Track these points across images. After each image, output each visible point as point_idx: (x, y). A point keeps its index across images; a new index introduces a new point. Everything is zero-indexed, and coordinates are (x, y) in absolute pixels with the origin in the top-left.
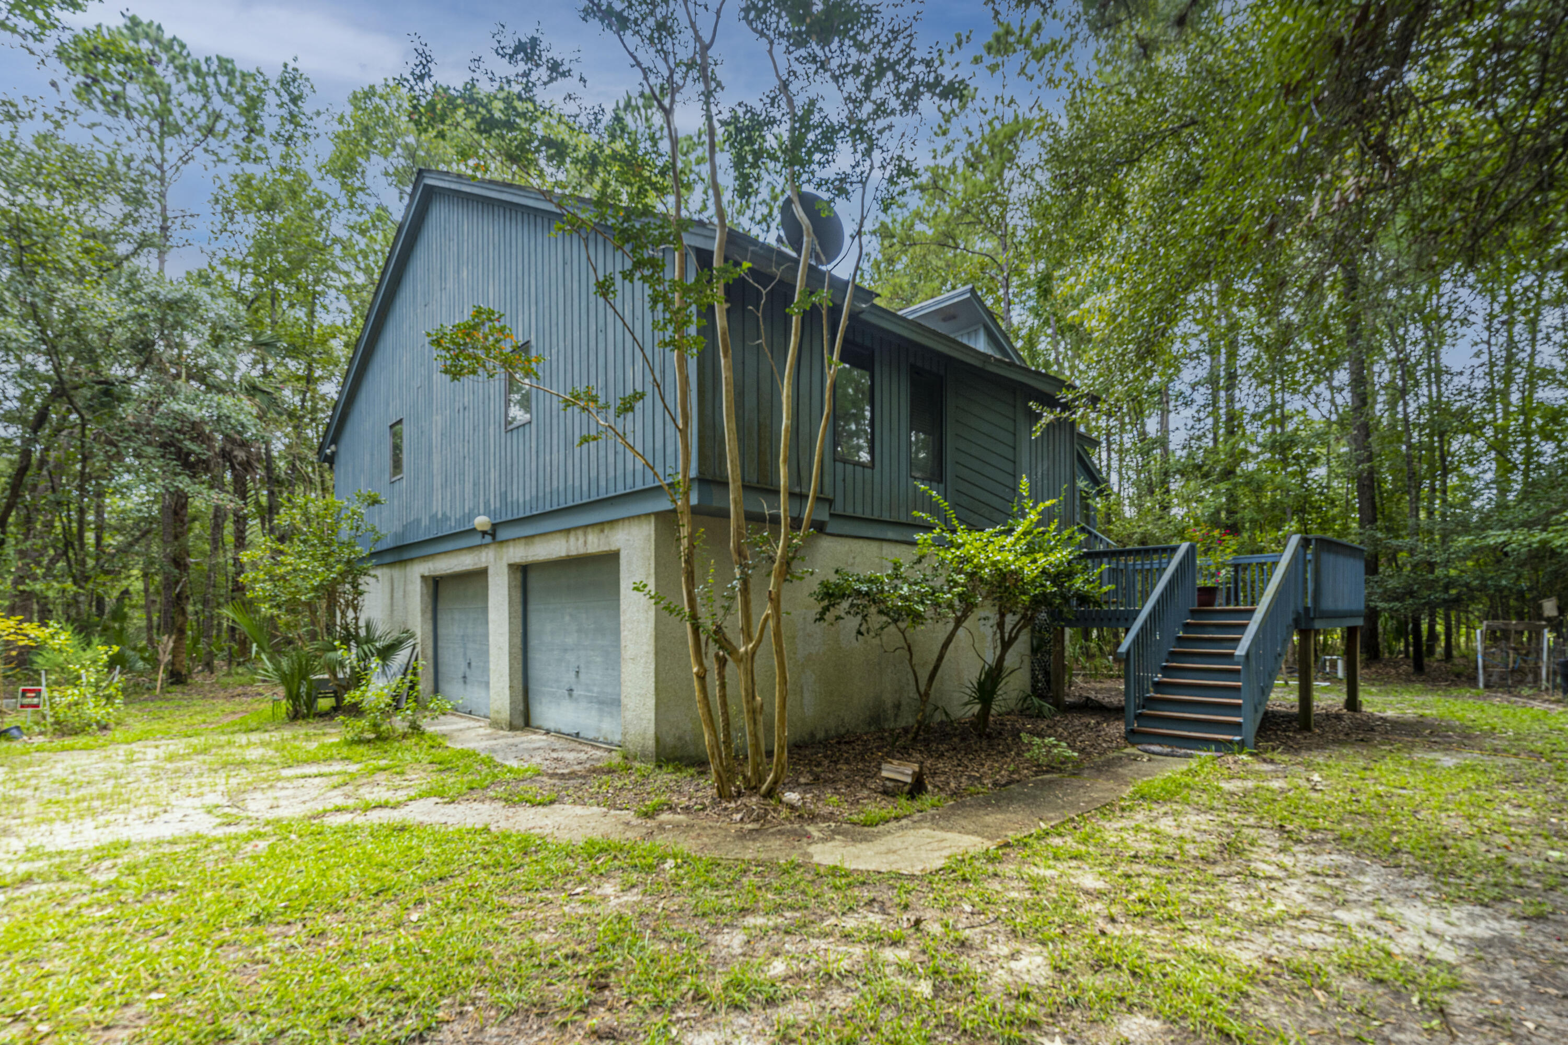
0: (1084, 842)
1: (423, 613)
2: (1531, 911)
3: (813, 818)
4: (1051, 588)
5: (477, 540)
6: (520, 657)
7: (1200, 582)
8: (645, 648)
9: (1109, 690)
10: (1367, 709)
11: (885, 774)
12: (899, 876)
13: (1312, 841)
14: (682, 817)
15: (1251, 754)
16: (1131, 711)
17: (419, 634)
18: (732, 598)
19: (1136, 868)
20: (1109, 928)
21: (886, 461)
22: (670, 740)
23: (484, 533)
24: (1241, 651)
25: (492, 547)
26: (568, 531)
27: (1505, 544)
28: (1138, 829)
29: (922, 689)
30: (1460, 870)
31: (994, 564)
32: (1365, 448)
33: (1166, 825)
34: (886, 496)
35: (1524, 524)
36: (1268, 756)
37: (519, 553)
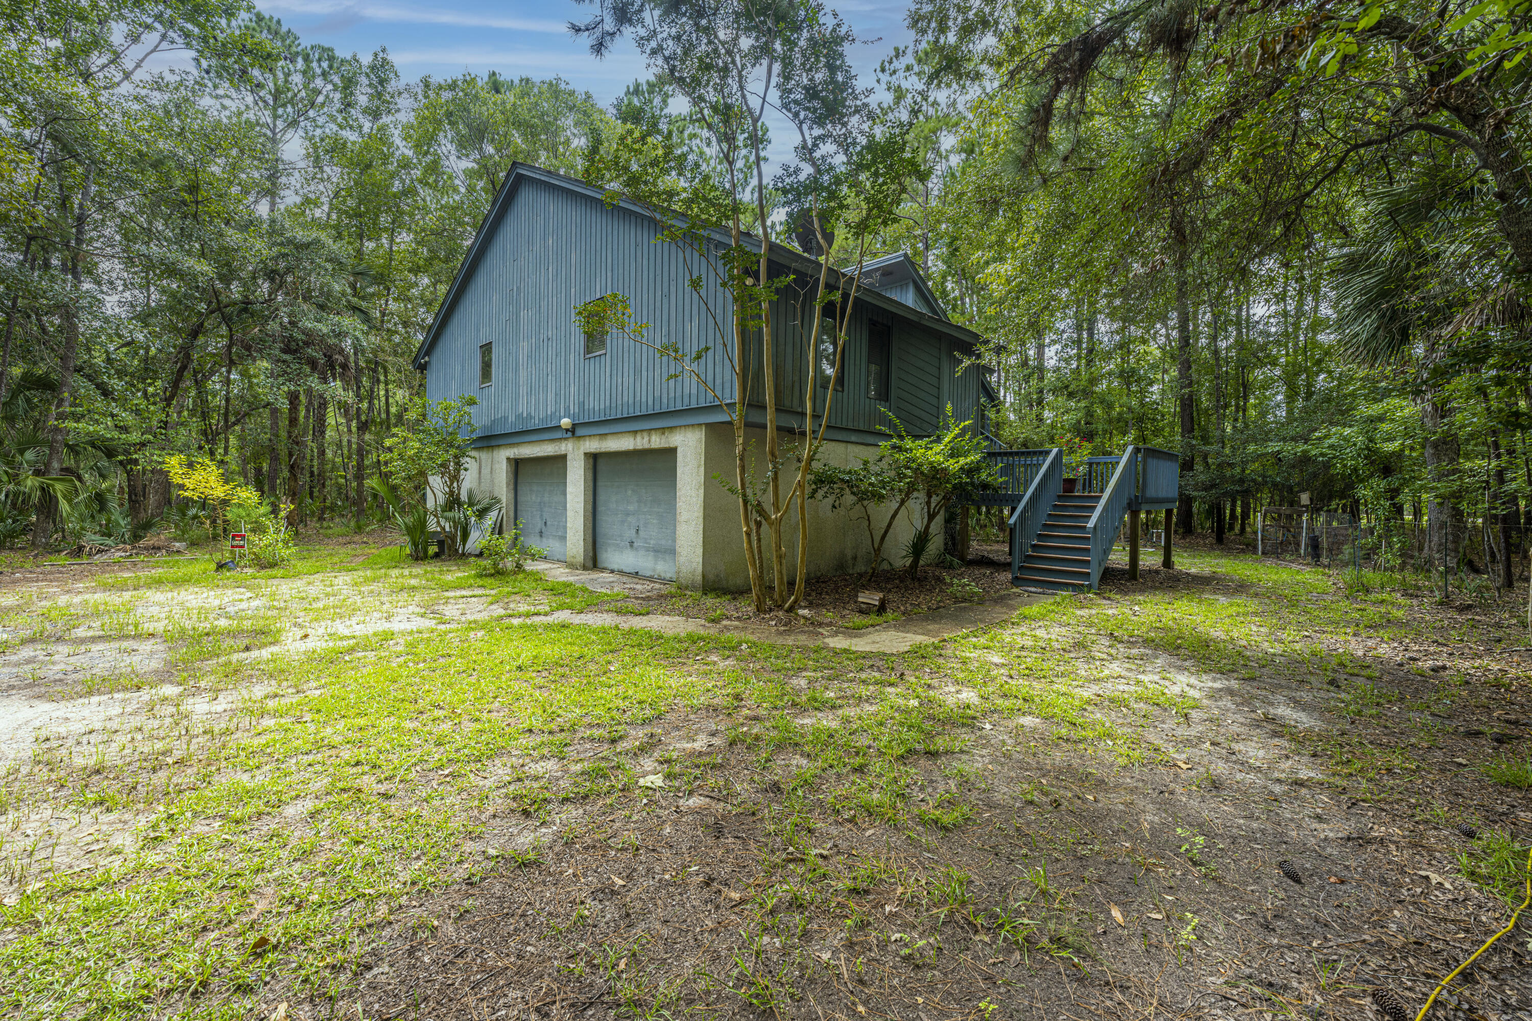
0: (992, 640)
1: (508, 485)
2: (1247, 676)
3: (821, 625)
4: (966, 479)
5: (559, 435)
6: (591, 519)
7: (1065, 476)
8: (696, 514)
9: (997, 551)
10: (1177, 567)
11: (860, 599)
12: (885, 654)
13: (1129, 642)
14: (736, 623)
15: (1096, 594)
16: (1017, 564)
17: (504, 500)
18: (768, 484)
19: (1023, 654)
20: (1010, 680)
21: (851, 387)
22: (711, 577)
23: (567, 430)
24: (1091, 524)
25: (571, 441)
26: (635, 432)
27: (1279, 452)
28: (1023, 634)
29: (876, 546)
30: (1214, 657)
31: (931, 463)
32: (1187, 378)
33: (1041, 633)
34: (851, 411)
35: (1293, 439)
36: (1107, 595)
37: (593, 446)
